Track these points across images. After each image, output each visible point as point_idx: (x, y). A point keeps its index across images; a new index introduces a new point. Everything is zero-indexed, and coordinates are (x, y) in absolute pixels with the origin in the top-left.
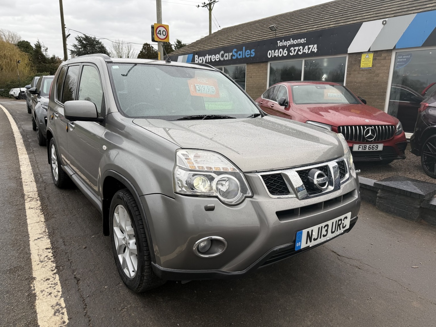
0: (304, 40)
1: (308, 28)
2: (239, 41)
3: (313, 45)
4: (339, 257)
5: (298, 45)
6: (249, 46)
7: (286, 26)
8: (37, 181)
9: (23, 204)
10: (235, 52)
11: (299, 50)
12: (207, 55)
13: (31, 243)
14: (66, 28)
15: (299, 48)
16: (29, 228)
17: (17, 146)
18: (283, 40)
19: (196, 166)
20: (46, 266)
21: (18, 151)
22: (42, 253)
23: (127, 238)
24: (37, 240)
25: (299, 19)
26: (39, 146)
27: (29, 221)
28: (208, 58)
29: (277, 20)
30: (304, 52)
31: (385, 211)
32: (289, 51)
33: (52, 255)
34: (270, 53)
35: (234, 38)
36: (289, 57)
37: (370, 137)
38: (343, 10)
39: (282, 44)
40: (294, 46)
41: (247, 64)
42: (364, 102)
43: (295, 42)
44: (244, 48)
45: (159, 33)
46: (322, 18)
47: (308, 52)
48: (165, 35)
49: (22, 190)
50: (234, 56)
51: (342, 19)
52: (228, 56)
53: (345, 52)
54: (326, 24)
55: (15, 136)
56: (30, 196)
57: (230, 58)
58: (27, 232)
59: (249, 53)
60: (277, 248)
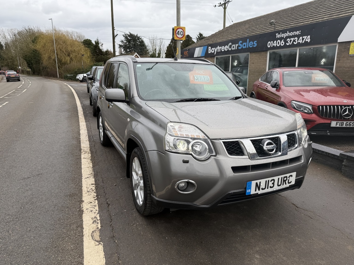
0: (299, 32)
1: (304, 21)
2: (245, 34)
3: (307, 36)
4: (297, 208)
5: (294, 36)
6: (252, 38)
7: (286, 20)
8: (90, 140)
9: (80, 155)
10: (241, 43)
11: (294, 41)
12: (218, 46)
13: (83, 180)
14: (115, 30)
15: (295, 39)
16: (83, 171)
17: (79, 117)
18: (281, 33)
19: (179, 134)
20: (91, 194)
21: (80, 120)
22: (89, 186)
23: (139, 179)
24: (86, 178)
25: (298, 14)
26: (93, 117)
27: (83, 166)
28: (219, 49)
29: (279, 15)
30: (298, 42)
31: (349, 177)
32: (286, 42)
33: (95, 188)
34: (269, 44)
35: (242, 31)
36: (285, 46)
37: (347, 115)
38: (339, 4)
39: (280, 36)
40: (290, 37)
41: (250, 52)
42: (349, 85)
43: (291, 34)
44: (248, 40)
45: (178, 33)
46: (318, 12)
47: (302, 42)
48: (182, 35)
49: (80, 146)
50: (240, 46)
51: (335, 12)
52: (235, 47)
53: (336, 41)
54: (320, 17)
55: (78, 109)
56: (84, 150)
57: (236, 49)
58: (81, 173)
59: (252, 44)
60: (231, 192)
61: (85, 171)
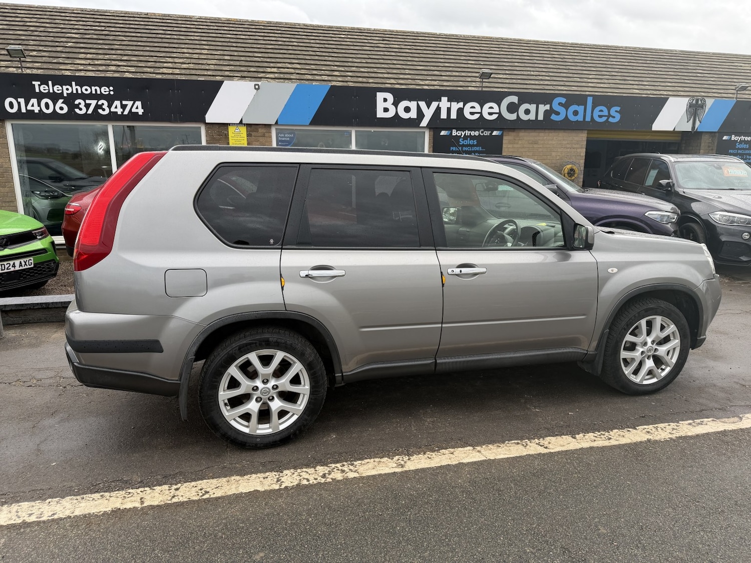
0: (107, 90)
3: (132, 102)
5: (98, 97)
11: (98, 107)
15: (100, 103)
18: (50, 83)
30: (111, 111)
32: (72, 106)
34: (11, 103)
36: (72, 115)
39: (47, 88)
40: (84, 97)
47: (122, 113)
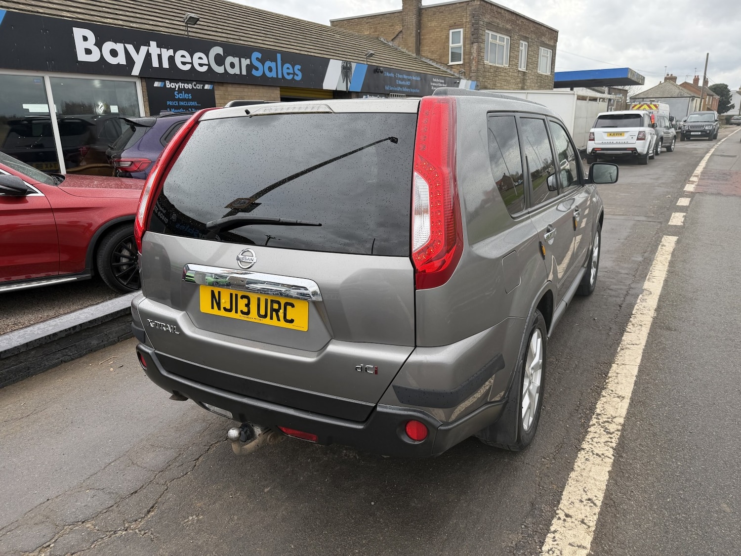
16: (639, 360)
61: (633, 358)
